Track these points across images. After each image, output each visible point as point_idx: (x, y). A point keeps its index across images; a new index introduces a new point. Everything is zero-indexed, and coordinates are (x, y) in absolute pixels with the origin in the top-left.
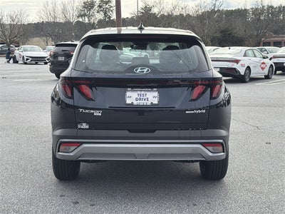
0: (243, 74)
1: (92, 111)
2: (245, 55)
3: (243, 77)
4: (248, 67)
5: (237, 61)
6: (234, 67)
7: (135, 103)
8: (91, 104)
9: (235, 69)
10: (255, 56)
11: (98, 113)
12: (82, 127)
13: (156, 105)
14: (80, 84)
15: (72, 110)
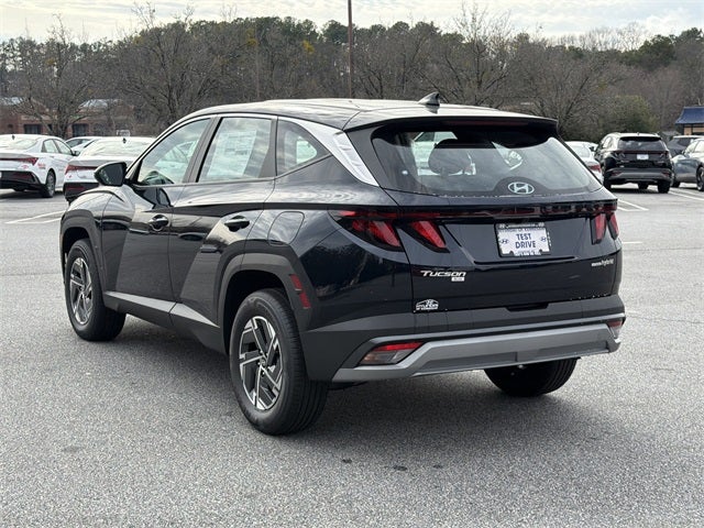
0: (43, 182)
1: (447, 274)
2: (44, 150)
3: (45, 187)
4: (52, 170)
5: (33, 160)
6: (27, 170)
7: (517, 252)
8: (444, 259)
9: (30, 173)
10: (60, 152)
11: (458, 277)
12: (425, 308)
13: (546, 254)
14: (418, 219)
15: (407, 275)
